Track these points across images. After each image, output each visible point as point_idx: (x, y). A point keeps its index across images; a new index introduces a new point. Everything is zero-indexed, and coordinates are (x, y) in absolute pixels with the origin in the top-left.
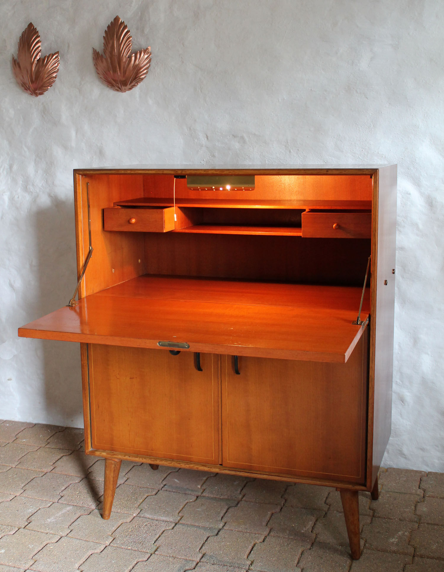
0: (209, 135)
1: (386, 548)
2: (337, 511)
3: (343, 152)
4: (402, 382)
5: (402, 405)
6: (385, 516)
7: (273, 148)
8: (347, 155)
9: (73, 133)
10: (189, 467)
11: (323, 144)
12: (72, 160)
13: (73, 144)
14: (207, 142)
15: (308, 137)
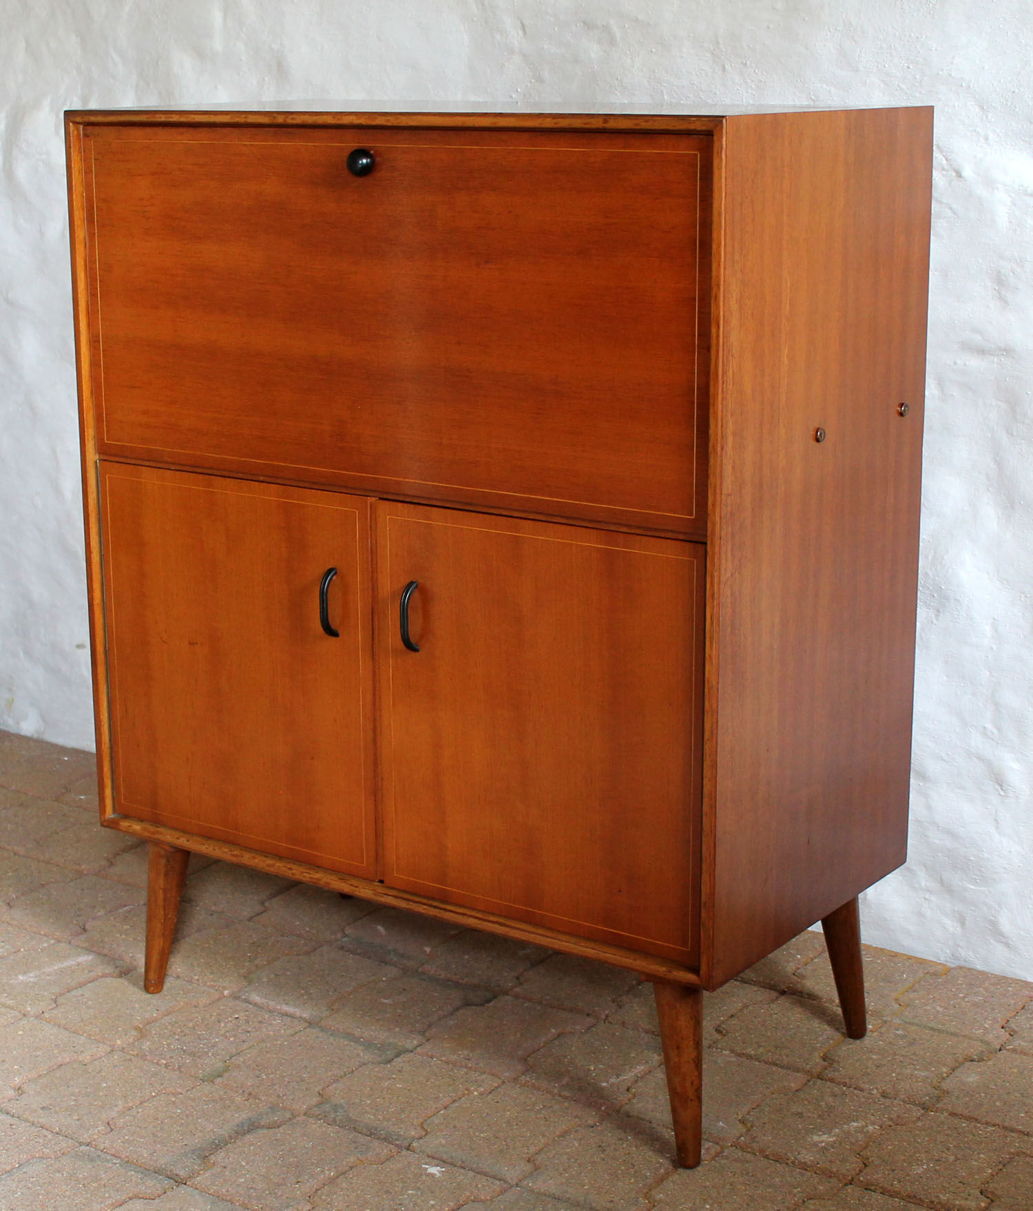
0: (526, 22)
1: (786, 1154)
2: (732, 1051)
3: (857, 70)
4: (999, 730)
5: (1000, 795)
6: (847, 1080)
7: (682, 57)
8: (868, 81)
9: (217, 16)
10: (310, 880)
11: (807, 49)
12: (216, 87)
13: (218, 45)
14: (524, 40)
15: (768, 27)
